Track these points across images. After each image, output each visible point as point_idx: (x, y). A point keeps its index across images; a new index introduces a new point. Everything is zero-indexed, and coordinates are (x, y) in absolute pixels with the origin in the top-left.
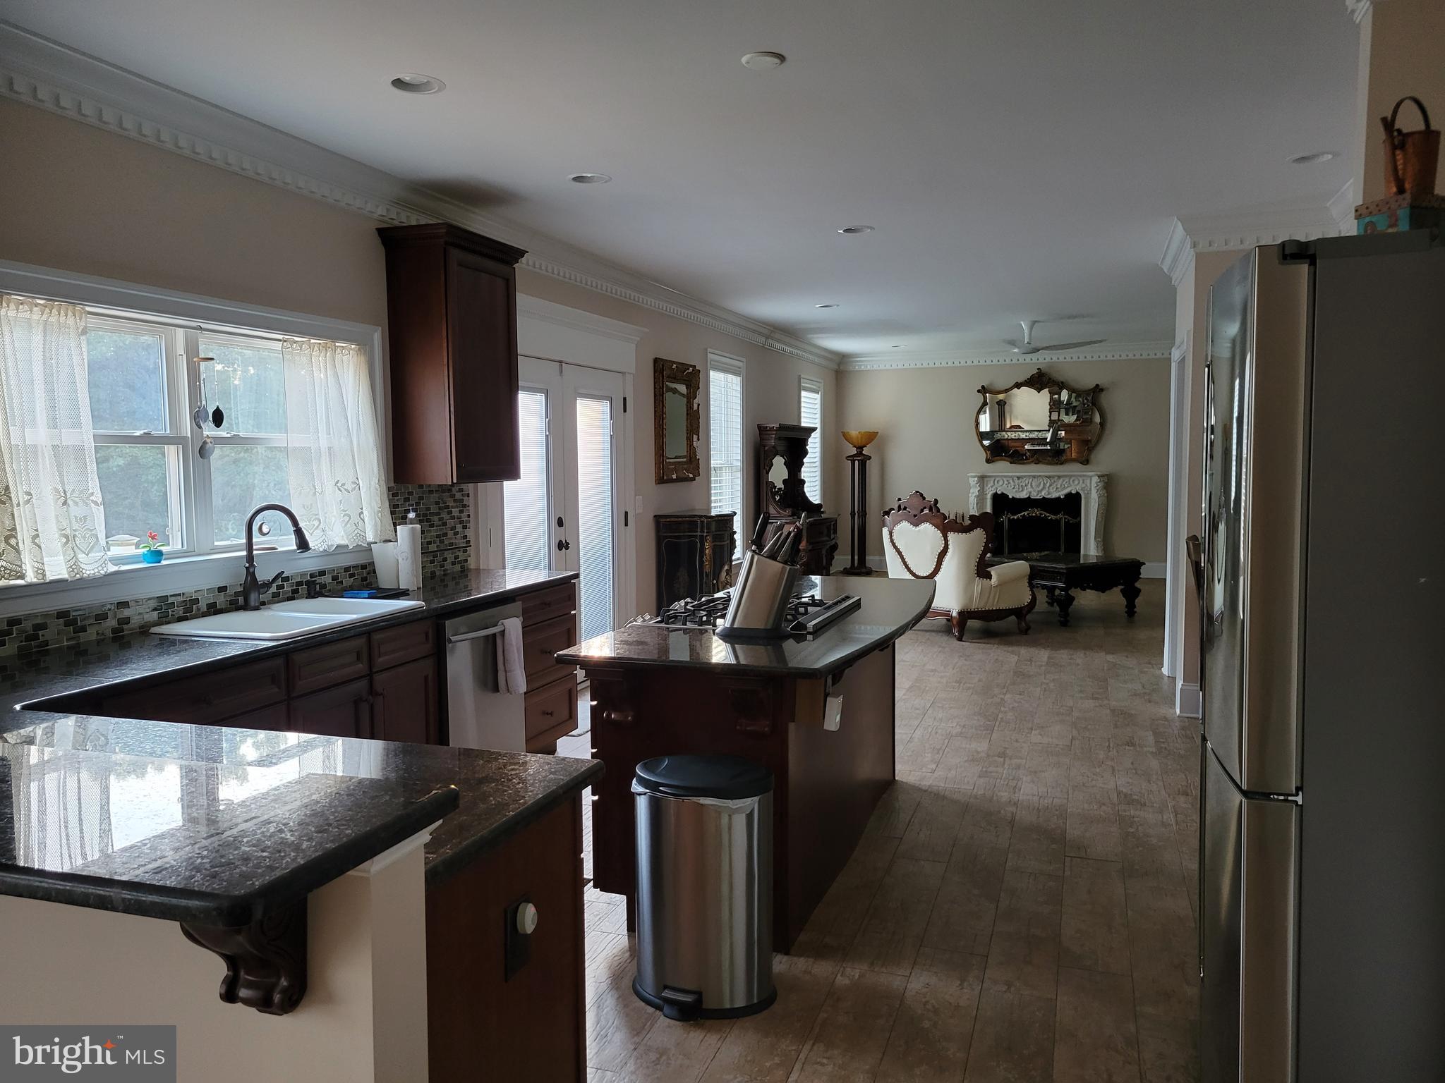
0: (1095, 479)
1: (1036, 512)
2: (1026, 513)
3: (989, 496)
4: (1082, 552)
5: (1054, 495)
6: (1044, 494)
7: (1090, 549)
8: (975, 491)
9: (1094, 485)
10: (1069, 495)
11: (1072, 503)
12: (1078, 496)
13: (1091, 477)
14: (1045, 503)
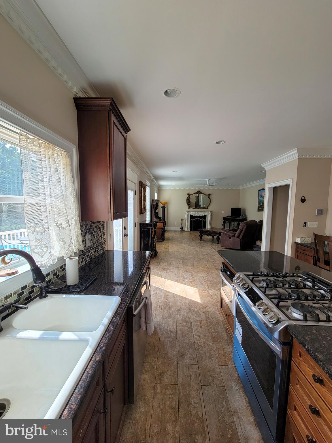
0: (209, 212)
1: (198, 218)
2: (196, 219)
3: (189, 215)
4: (207, 228)
5: (202, 215)
6: (200, 215)
7: (208, 226)
8: (187, 214)
9: (209, 213)
10: (204, 215)
11: (205, 217)
12: (206, 215)
13: (208, 212)
14: (200, 217)
